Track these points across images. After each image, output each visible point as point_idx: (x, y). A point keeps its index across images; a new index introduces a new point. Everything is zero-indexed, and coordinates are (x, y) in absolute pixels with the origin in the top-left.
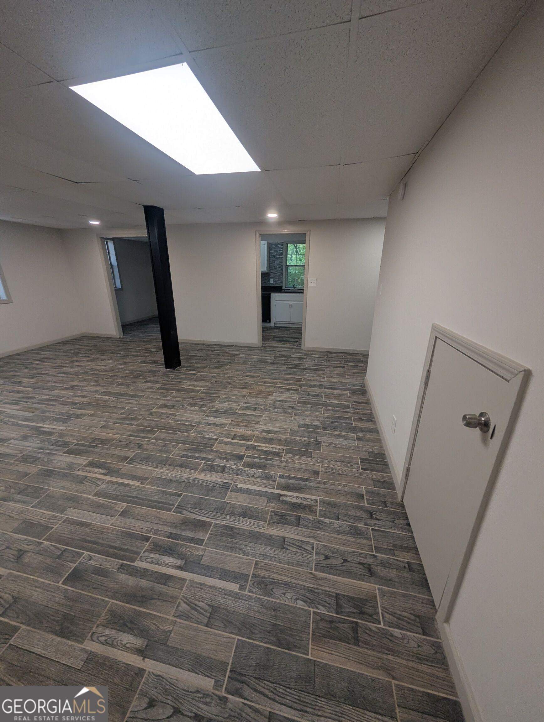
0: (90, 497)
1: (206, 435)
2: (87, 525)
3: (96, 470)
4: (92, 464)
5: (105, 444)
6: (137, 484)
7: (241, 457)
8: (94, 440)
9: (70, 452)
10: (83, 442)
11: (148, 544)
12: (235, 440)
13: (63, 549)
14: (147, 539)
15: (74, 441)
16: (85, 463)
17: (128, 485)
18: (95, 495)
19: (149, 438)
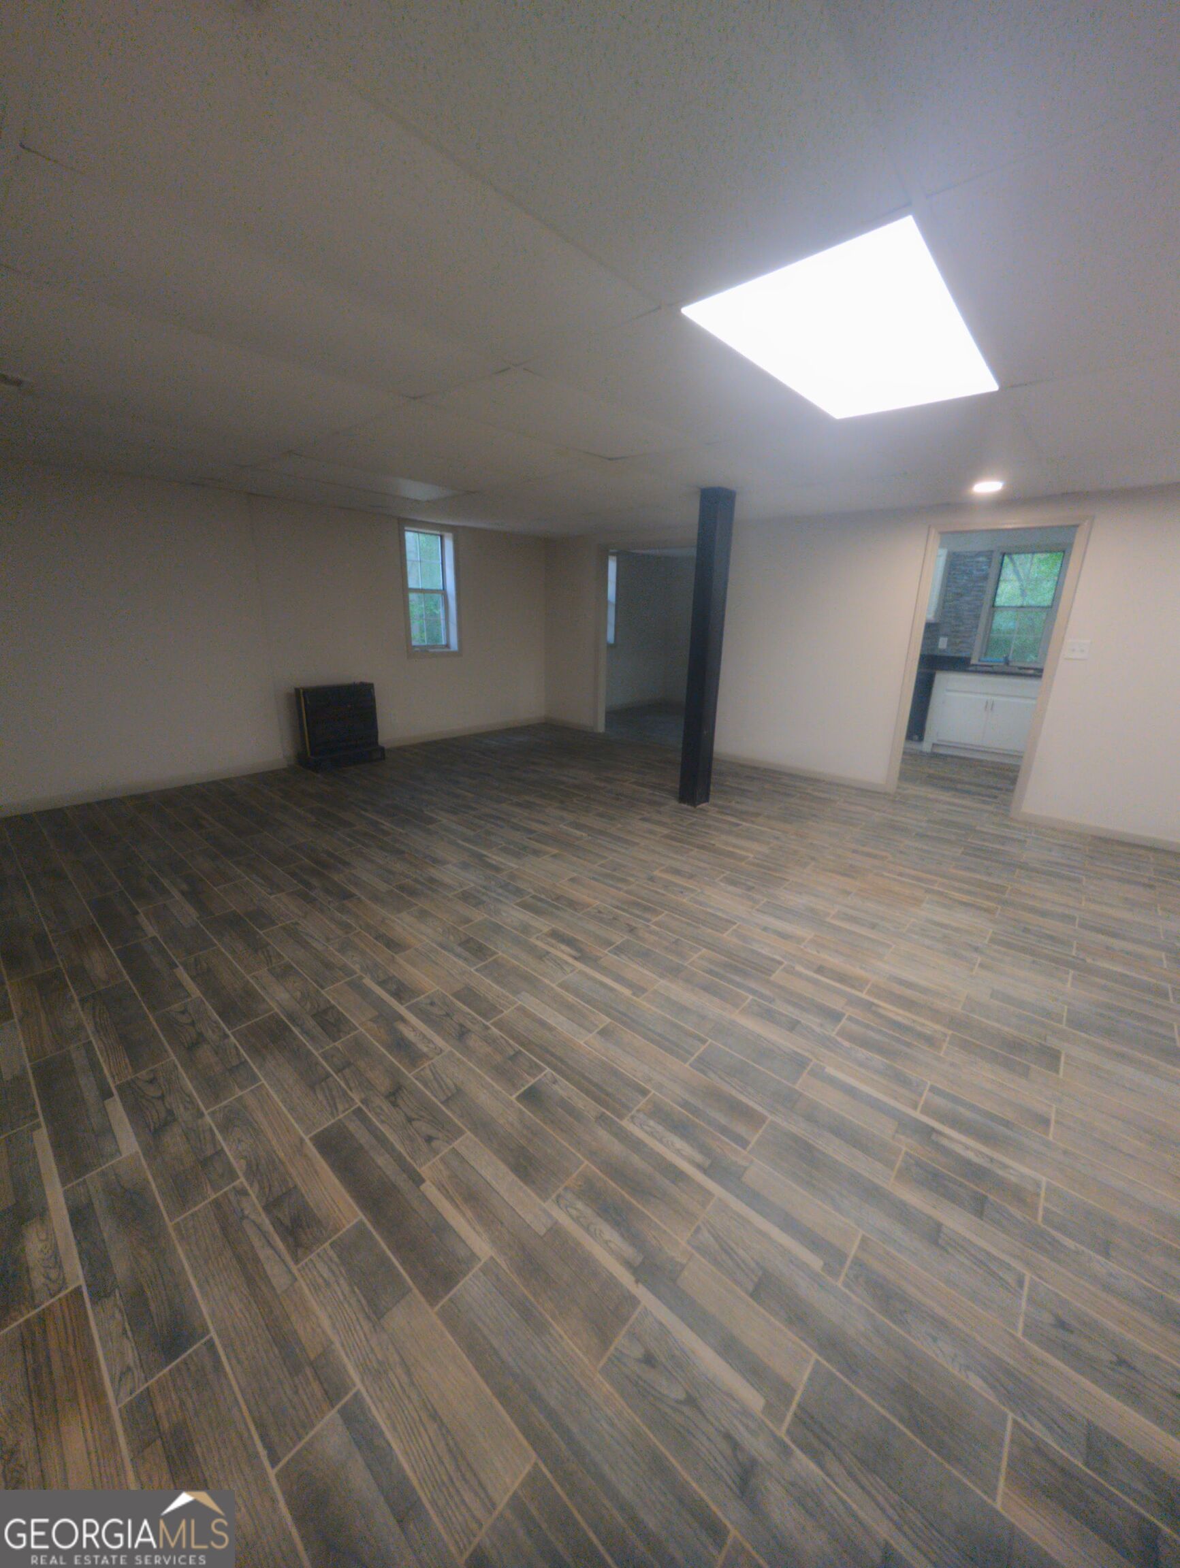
0: (554, 985)
1: (756, 947)
2: (551, 1029)
3: (563, 947)
4: (555, 934)
5: (576, 910)
6: (627, 992)
7: (835, 1016)
8: (558, 898)
9: (525, 906)
10: (543, 897)
11: (644, 1100)
12: (823, 975)
13: (517, 1050)
14: (644, 1092)
15: (530, 890)
16: (546, 930)
17: (612, 990)
18: (560, 985)
19: (649, 921)
